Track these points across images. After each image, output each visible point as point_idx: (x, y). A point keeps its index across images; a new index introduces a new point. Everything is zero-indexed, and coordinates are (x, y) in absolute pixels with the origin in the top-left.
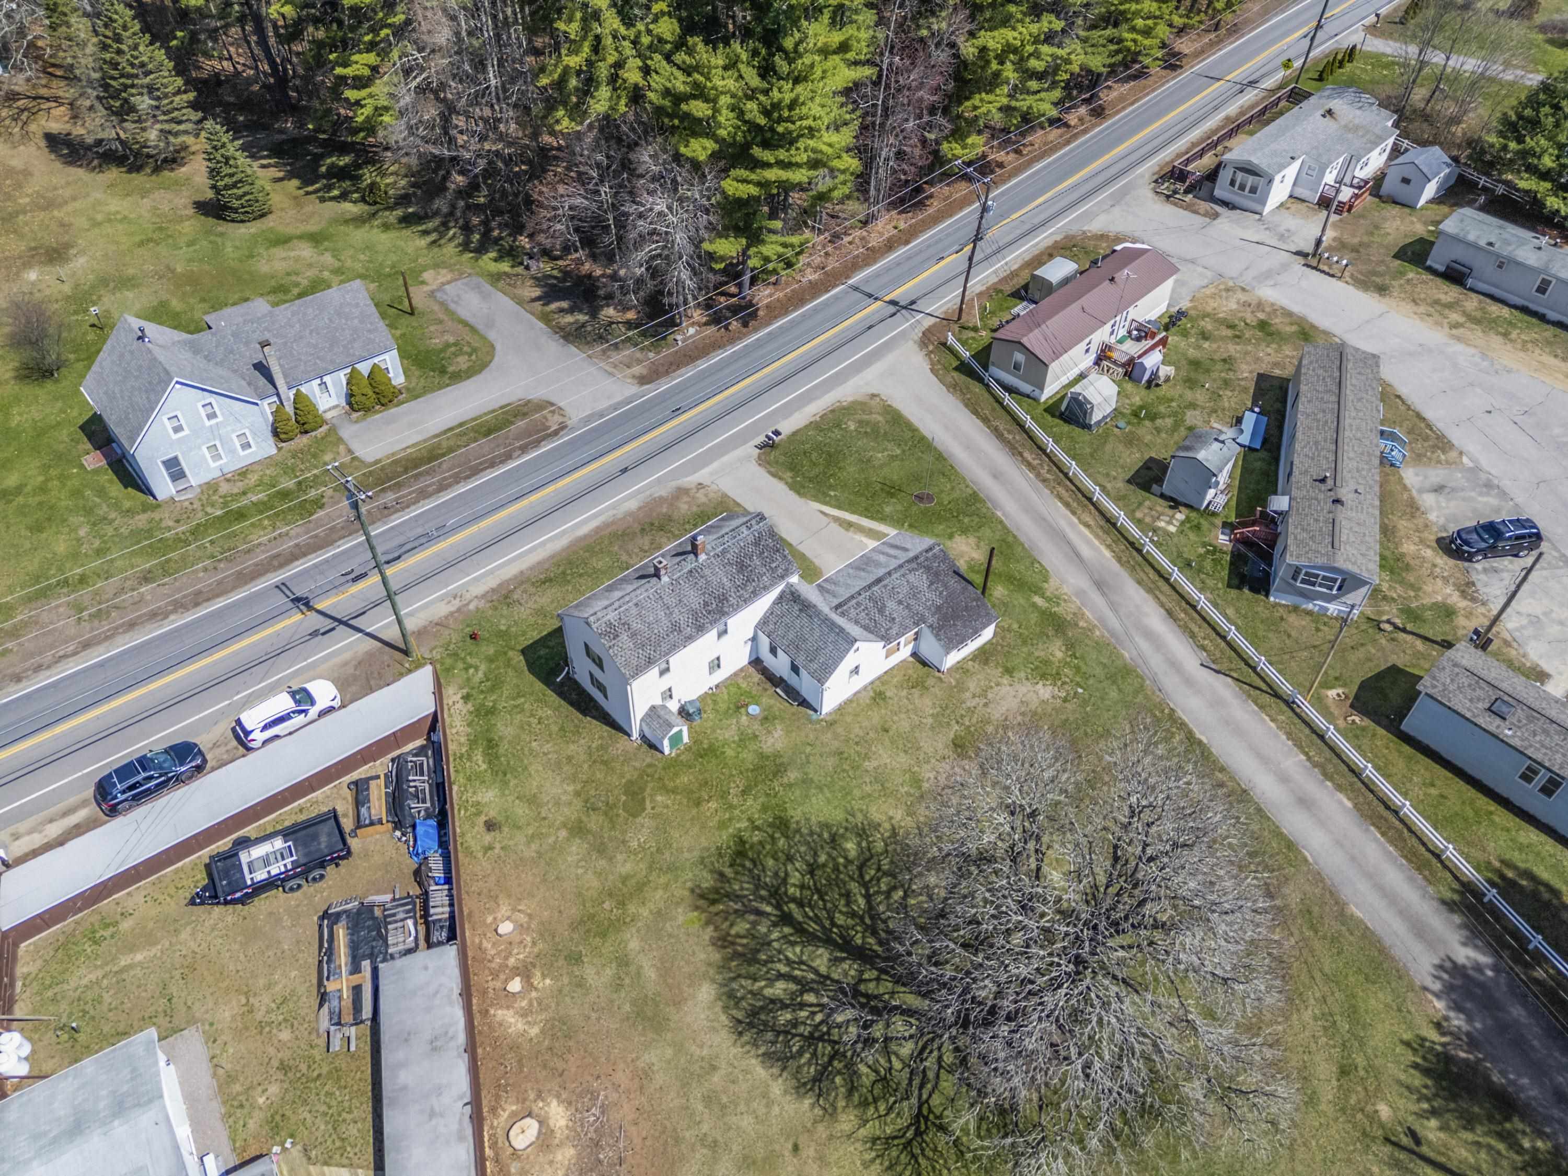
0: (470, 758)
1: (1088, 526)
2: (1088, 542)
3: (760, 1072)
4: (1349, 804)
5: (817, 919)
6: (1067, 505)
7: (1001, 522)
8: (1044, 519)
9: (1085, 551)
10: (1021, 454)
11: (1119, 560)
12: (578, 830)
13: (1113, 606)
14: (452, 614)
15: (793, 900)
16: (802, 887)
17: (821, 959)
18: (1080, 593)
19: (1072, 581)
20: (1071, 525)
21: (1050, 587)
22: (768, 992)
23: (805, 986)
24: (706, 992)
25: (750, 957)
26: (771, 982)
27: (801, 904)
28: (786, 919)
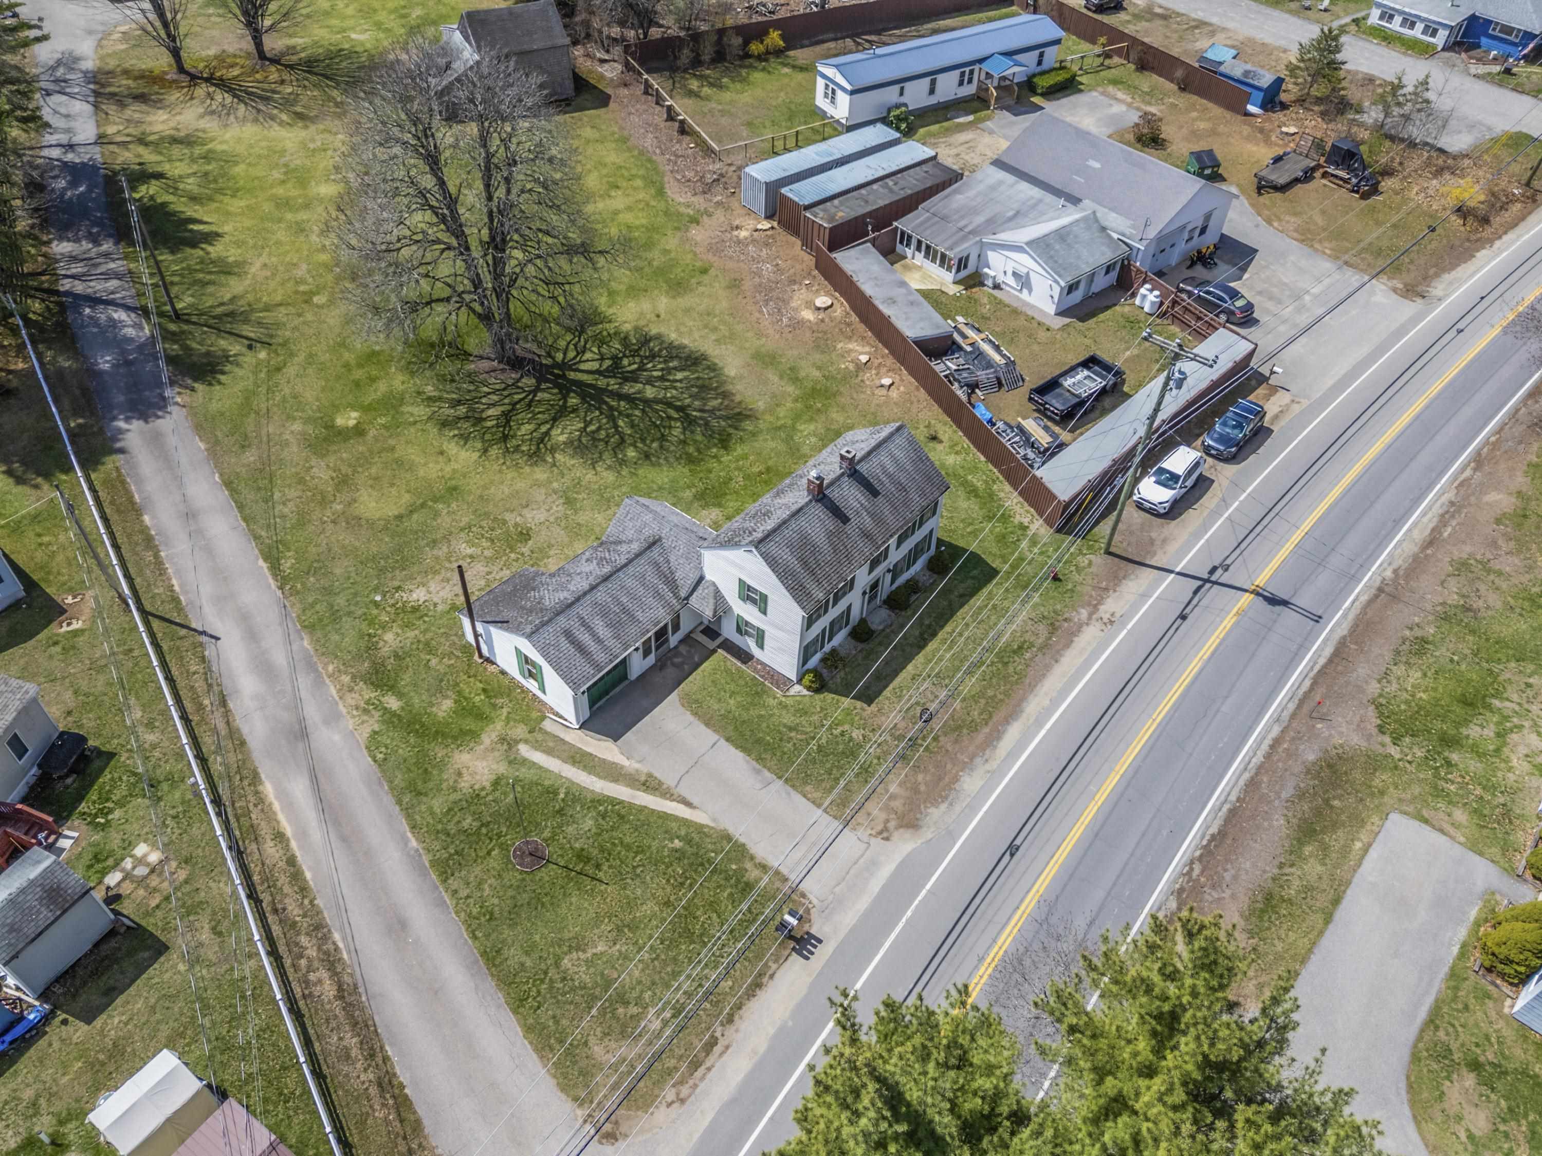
1: (280, 837)
2: (289, 806)
3: (686, 341)
5: (657, 411)
6: (296, 876)
7: (413, 827)
8: (344, 839)
9: (300, 788)
10: (340, 993)
11: (255, 779)
13: (296, 704)
15: (675, 419)
16: (670, 427)
17: (651, 392)
18: (332, 718)
19: (337, 738)
20: (303, 834)
21: (374, 723)
22: (686, 374)
23: (662, 379)
24: (731, 371)
25: (704, 388)
26: (686, 378)
27: (670, 418)
28: (679, 409)
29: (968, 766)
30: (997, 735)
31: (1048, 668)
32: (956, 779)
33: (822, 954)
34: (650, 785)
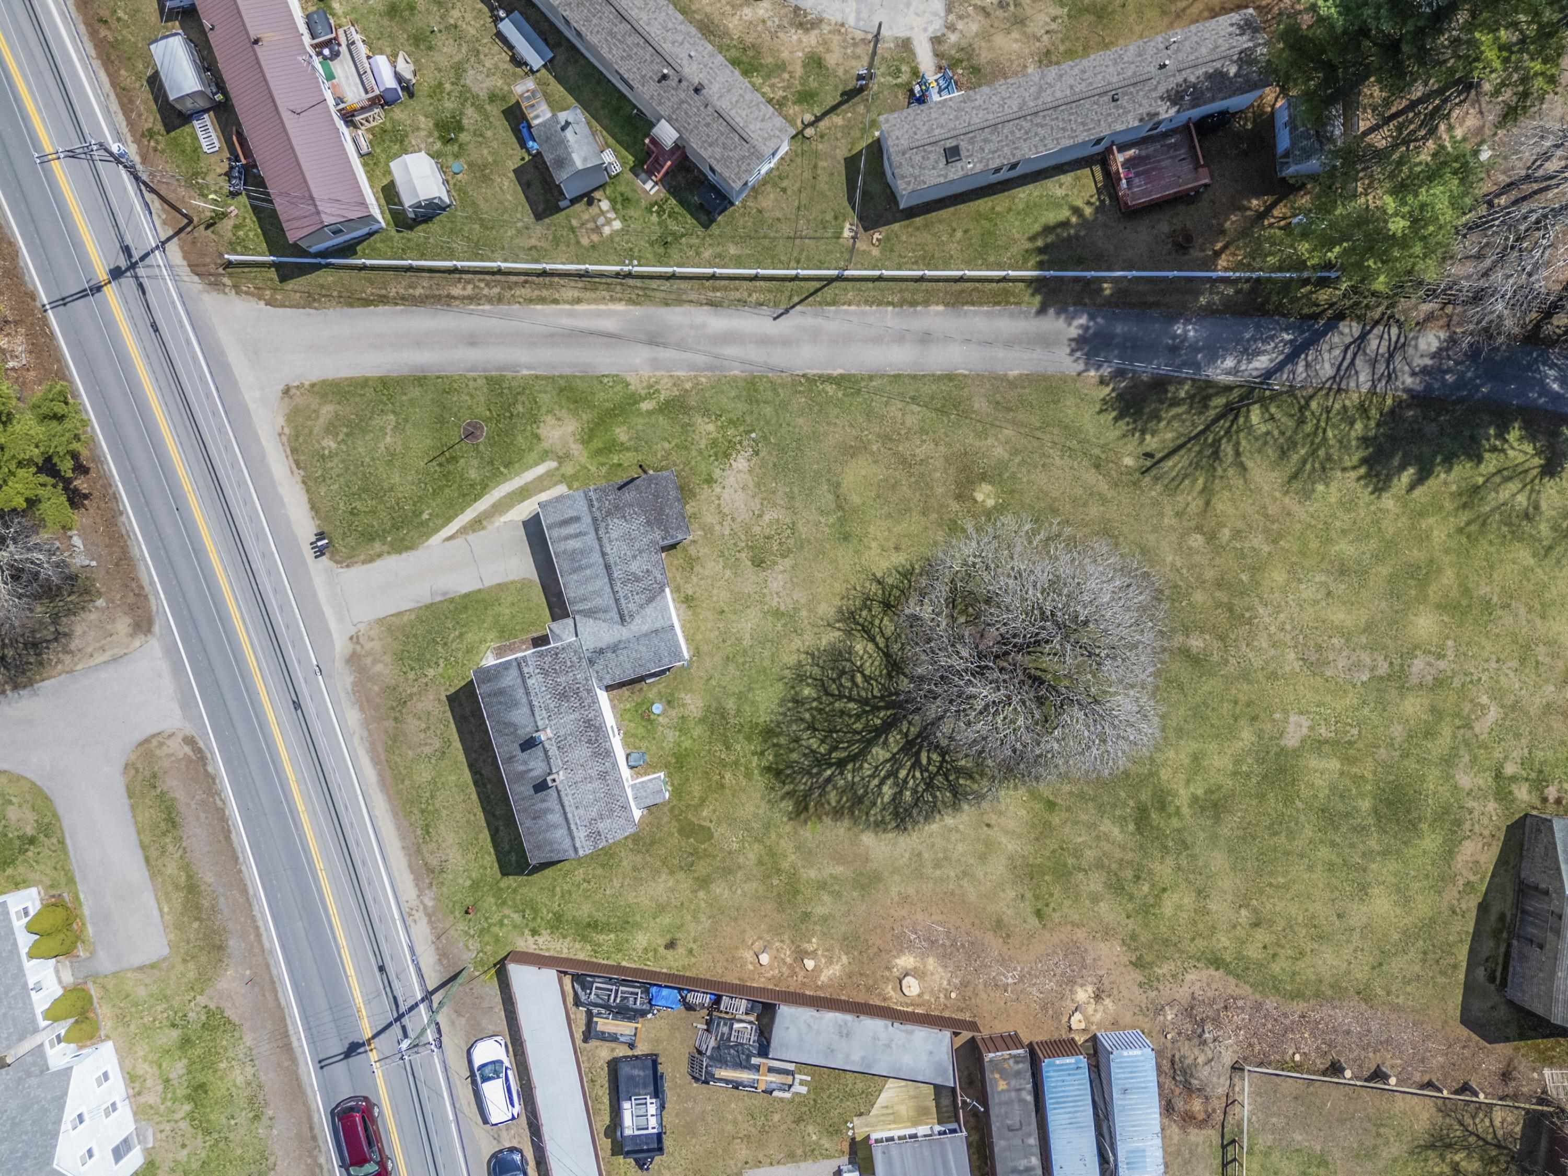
0: (599, 945)
1: (578, 301)
2: (599, 314)
3: (934, 827)
4: (941, 308)
5: (851, 743)
6: (542, 300)
7: (537, 377)
8: (552, 335)
9: (609, 325)
10: (450, 297)
11: (631, 302)
12: (704, 882)
13: (680, 346)
14: (430, 922)
15: (830, 752)
16: (823, 741)
17: (879, 753)
18: (655, 364)
19: (638, 361)
20: (571, 314)
21: (636, 385)
22: (887, 799)
23: (893, 774)
24: (868, 839)
25: (858, 801)
26: (880, 794)
27: (835, 748)
28: (841, 764)
29: (366, 724)
30: (376, 761)
31: (403, 837)
32: (362, 709)
33: (309, 553)
34: (477, 524)
